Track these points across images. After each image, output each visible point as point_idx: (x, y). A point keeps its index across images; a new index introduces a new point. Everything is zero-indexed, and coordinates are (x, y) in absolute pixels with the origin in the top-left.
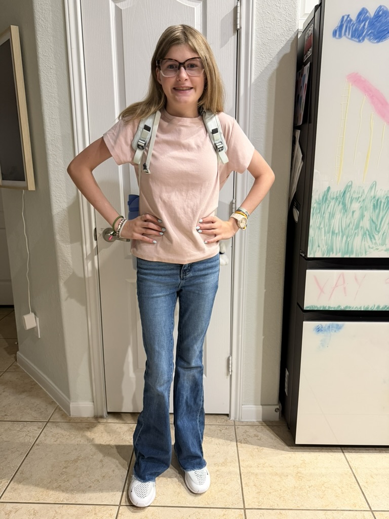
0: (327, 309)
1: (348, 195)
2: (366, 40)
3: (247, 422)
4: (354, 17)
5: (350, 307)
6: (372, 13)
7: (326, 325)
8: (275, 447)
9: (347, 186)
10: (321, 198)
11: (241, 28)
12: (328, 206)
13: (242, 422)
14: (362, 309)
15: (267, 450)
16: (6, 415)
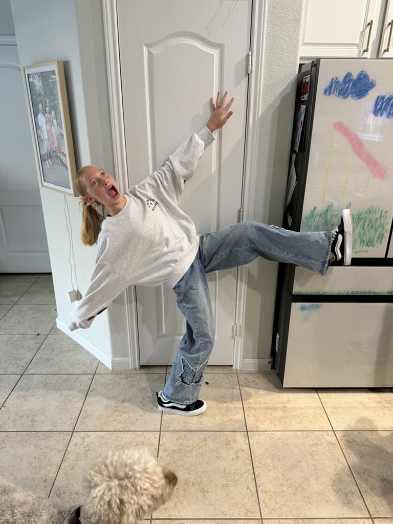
0: (309, 294)
1: (329, 213)
2: (349, 97)
3: (247, 371)
4: (341, 79)
5: (326, 293)
6: (355, 76)
7: (308, 305)
8: (268, 390)
9: (329, 206)
10: (309, 215)
11: (251, 72)
12: (314, 221)
13: (243, 371)
14: (336, 294)
15: (262, 392)
16: (60, 370)
